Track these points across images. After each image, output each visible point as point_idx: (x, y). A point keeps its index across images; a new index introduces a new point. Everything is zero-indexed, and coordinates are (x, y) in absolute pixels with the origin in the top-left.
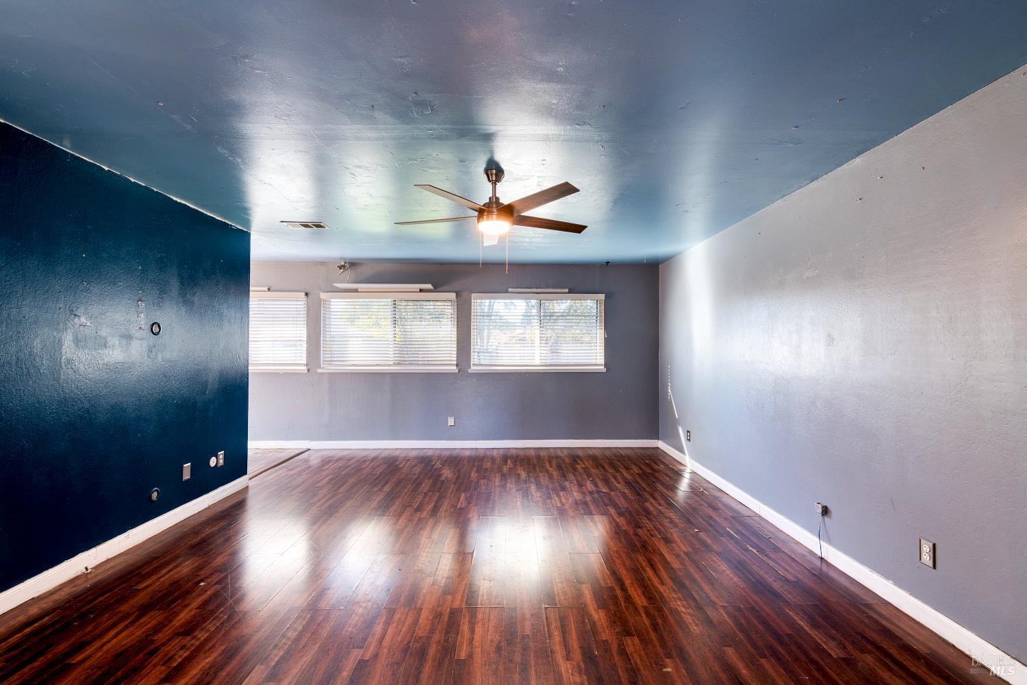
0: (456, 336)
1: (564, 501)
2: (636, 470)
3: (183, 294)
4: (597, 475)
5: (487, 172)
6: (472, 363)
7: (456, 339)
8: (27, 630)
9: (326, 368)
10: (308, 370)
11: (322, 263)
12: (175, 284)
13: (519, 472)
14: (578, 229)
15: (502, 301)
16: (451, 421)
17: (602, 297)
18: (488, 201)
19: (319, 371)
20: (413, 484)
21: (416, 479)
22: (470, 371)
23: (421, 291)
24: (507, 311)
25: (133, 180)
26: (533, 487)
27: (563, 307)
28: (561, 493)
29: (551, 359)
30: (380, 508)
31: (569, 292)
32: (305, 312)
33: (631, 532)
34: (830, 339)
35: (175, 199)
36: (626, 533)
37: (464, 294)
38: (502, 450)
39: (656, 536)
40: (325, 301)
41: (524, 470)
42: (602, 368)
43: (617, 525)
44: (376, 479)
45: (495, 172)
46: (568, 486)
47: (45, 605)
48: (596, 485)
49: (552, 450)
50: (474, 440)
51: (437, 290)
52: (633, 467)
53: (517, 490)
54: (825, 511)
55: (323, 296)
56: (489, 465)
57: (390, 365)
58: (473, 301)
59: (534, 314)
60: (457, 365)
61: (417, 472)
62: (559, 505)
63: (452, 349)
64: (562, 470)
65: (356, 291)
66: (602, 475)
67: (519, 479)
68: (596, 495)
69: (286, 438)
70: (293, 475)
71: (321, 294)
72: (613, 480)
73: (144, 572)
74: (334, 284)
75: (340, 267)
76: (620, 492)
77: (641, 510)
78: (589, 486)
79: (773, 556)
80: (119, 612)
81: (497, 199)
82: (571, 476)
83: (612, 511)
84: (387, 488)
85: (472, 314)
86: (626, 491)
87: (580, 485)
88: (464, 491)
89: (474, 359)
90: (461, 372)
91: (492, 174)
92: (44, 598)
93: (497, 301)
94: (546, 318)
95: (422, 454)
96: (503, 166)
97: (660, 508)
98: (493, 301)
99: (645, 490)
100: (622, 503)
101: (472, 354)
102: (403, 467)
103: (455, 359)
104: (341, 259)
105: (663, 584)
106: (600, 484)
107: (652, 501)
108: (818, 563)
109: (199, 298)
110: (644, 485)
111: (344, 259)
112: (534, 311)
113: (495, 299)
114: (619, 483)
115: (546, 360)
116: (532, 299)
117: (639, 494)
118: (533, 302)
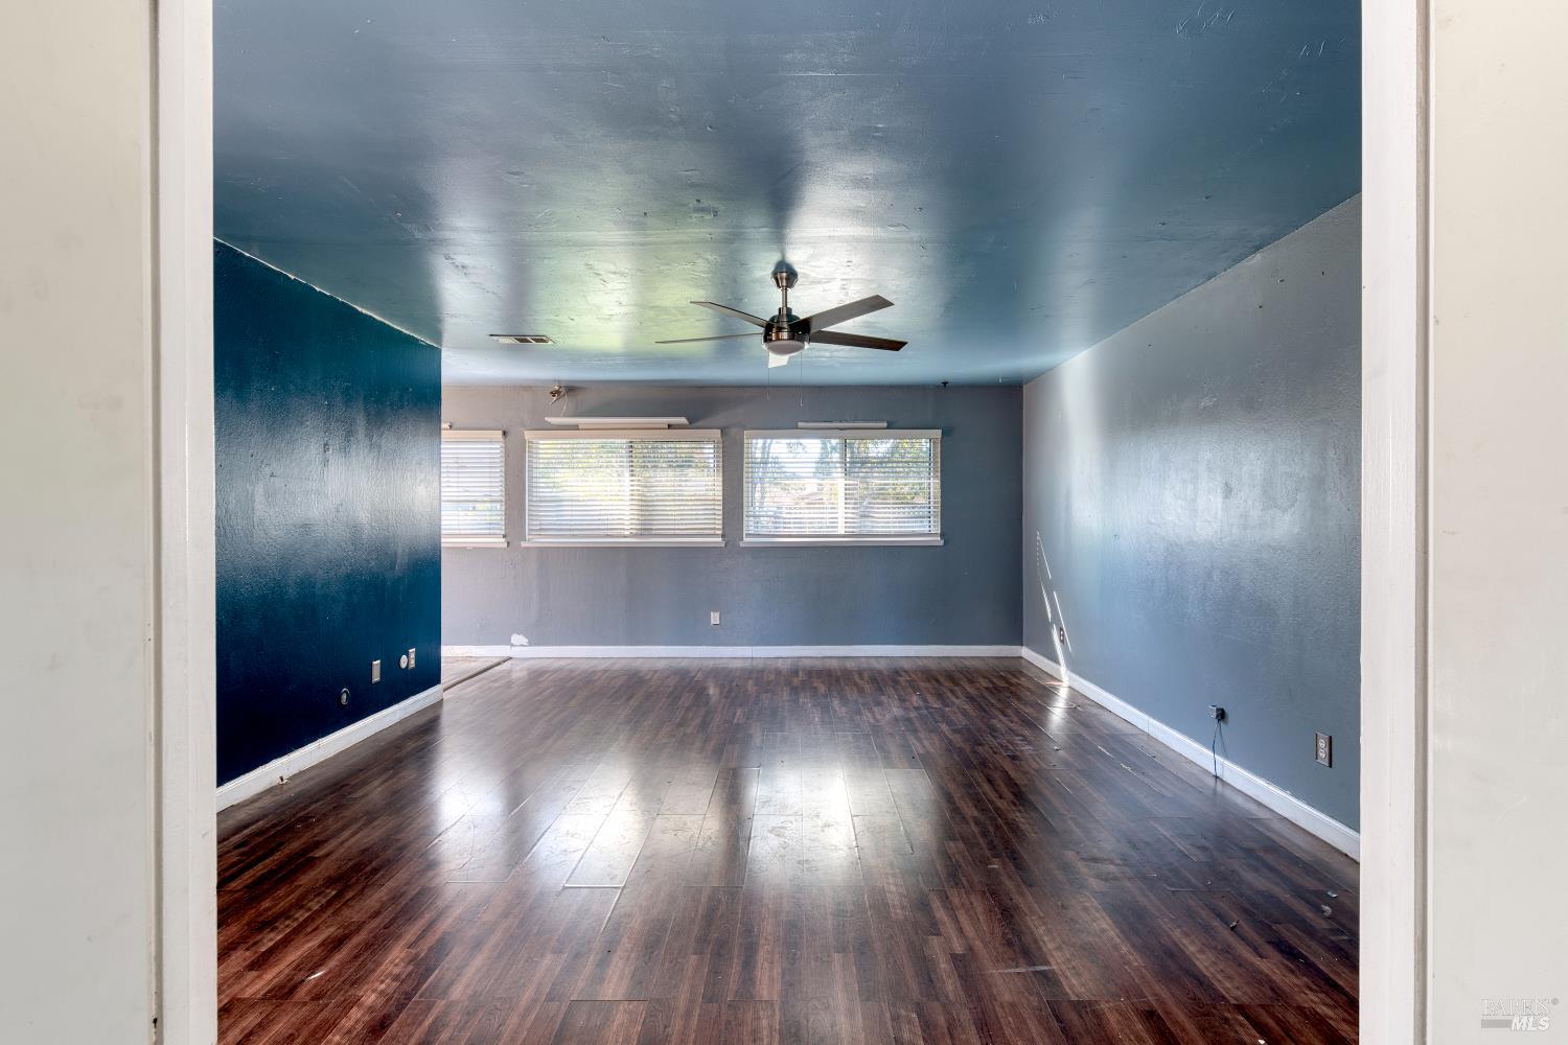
0: (721, 493)
1: (879, 717)
2: (984, 683)
3: (369, 436)
4: (926, 688)
5: (775, 275)
6: (745, 532)
7: (721, 498)
8: (246, 832)
9: (533, 541)
10: (508, 543)
11: (527, 388)
12: (361, 421)
13: (815, 685)
14: (896, 346)
15: (783, 441)
16: (715, 618)
17: (938, 433)
18: (777, 313)
19: (523, 544)
20: (668, 698)
21: (672, 692)
22: (741, 545)
23: (670, 426)
24: (791, 455)
25: (318, 290)
26: (836, 703)
27: (881, 450)
28: (876, 709)
29: (860, 527)
30: (628, 723)
31: (888, 428)
32: (503, 460)
33: (968, 749)
34: (1228, 491)
35: (360, 309)
36: (961, 751)
37: (733, 431)
38: (789, 660)
39: (1000, 754)
40: (532, 443)
41: (823, 682)
42: (938, 540)
43: (950, 742)
44: (616, 692)
45: (786, 276)
46: (885, 701)
47: (253, 810)
48: (925, 701)
49: (863, 660)
50: (749, 645)
51: (693, 425)
52: (981, 680)
53: (814, 706)
54: (1222, 715)
55: (528, 435)
56: (772, 677)
57: (625, 537)
58: (745, 441)
59: (835, 460)
60: (723, 536)
61: (672, 685)
62: (872, 720)
63: (717, 512)
64: (878, 683)
65: (576, 427)
66: (935, 689)
67: (816, 692)
68: (924, 712)
69: (478, 642)
70: (498, 688)
71: (526, 432)
72: (949, 694)
73: (352, 783)
74: (546, 419)
75: (553, 394)
76: (958, 708)
77: (984, 727)
78: (915, 700)
79: (1151, 774)
80: (343, 817)
81: (789, 310)
82: (891, 691)
83: (944, 727)
84: (633, 702)
85: (745, 460)
86: (967, 707)
87: (902, 700)
88: (741, 706)
89: (749, 526)
90: (728, 547)
91: (781, 279)
92: (247, 805)
93: (774, 441)
94: (855, 465)
95: (675, 664)
96: (797, 268)
97: (1011, 725)
98: (769, 441)
99: (993, 705)
100: (961, 721)
101: (745, 518)
102: (651, 678)
103: (721, 527)
104: (555, 381)
105: (1001, 797)
106: (930, 699)
107: (1001, 717)
108: (1212, 782)
109: (388, 441)
110: (993, 701)
111: (559, 381)
112: (836, 456)
113: (773, 438)
114: (957, 698)
115: (853, 527)
116: (830, 437)
117: (985, 711)
118: (834, 442)
